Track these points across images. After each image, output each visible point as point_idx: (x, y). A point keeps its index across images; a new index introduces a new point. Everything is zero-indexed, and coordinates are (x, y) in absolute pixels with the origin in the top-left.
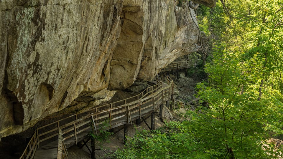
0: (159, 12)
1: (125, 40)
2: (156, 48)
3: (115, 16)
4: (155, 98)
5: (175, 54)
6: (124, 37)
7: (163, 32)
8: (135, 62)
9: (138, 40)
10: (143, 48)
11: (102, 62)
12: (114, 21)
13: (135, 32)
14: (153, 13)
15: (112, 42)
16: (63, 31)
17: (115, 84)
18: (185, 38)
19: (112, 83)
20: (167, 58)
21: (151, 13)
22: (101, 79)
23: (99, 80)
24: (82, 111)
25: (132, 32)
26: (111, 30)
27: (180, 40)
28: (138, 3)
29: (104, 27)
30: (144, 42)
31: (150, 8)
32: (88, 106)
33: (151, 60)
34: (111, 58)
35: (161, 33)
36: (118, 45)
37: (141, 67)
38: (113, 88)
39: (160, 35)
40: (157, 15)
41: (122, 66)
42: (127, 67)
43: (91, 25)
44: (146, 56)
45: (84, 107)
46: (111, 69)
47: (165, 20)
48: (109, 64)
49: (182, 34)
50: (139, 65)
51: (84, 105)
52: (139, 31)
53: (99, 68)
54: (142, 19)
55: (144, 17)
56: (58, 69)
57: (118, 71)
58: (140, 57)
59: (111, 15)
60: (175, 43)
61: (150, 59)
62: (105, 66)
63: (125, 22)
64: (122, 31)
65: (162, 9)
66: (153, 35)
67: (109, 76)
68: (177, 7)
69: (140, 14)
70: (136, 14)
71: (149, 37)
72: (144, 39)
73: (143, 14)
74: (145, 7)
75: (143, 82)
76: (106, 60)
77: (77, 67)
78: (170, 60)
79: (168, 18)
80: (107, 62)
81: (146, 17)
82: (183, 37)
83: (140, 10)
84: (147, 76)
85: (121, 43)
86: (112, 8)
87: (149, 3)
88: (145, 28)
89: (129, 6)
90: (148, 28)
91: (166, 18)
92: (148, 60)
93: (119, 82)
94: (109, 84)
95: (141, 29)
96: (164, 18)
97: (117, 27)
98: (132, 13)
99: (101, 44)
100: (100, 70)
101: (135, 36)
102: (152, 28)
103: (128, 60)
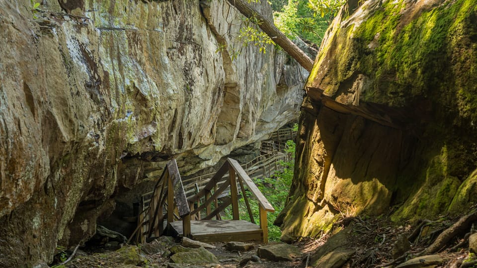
0: (255, 83)
1: (227, 108)
2: (253, 113)
3: (219, 93)
4: (265, 167)
5: (286, 117)
6: (227, 105)
7: (259, 99)
8: (234, 123)
9: (237, 107)
10: (241, 113)
11: (211, 124)
12: (219, 96)
13: (234, 101)
14: (249, 85)
15: (217, 109)
16: (196, 108)
17: (220, 140)
18: (297, 98)
19: (217, 139)
20: (276, 121)
21: (247, 86)
22: (210, 136)
23: (208, 137)
24: (189, 174)
25: (232, 102)
26: (217, 102)
27: (291, 100)
28: (235, 81)
29: (213, 102)
30: (241, 109)
31: (246, 82)
32: (194, 168)
33: (249, 122)
34: (216, 121)
35: (257, 100)
36: (222, 112)
37: (240, 128)
38: (219, 143)
39: (256, 102)
40: (253, 86)
41: (225, 127)
42: (228, 127)
43: (207, 103)
44: (244, 120)
45: (191, 169)
46: (217, 129)
47: (262, 89)
48: (215, 125)
49: (294, 94)
50: (238, 126)
51: (191, 167)
52: (236, 101)
53: (209, 128)
54: (239, 92)
55: (240, 90)
56: (194, 126)
57: (222, 130)
58: (239, 120)
59: (217, 94)
60: (285, 105)
61: (247, 122)
62: (213, 126)
63: (227, 94)
64: (225, 101)
65: (258, 79)
66: (249, 102)
67: (215, 135)
68: (286, 66)
69: (237, 89)
70: (234, 89)
71: (246, 104)
72: (241, 107)
73: (240, 88)
74: (242, 82)
75: (253, 151)
76: (213, 122)
77: (200, 125)
78: (281, 124)
79: (264, 86)
80: (214, 124)
81: (243, 89)
82: (295, 97)
83: (237, 85)
84: (245, 135)
85: (224, 109)
86: (218, 89)
87: (245, 78)
88: (242, 98)
89: (229, 83)
90: (244, 97)
91: (262, 86)
92: (246, 123)
93: (223, 139)
94: (216, 141)
95: (238, 99)
96: (260, 87)
97: (221, 99)
98: (231, 88)
99: (211, 112)
100: (209, 130)
101: (234, 104)
102: (248, 96)
103: (229, 122)
